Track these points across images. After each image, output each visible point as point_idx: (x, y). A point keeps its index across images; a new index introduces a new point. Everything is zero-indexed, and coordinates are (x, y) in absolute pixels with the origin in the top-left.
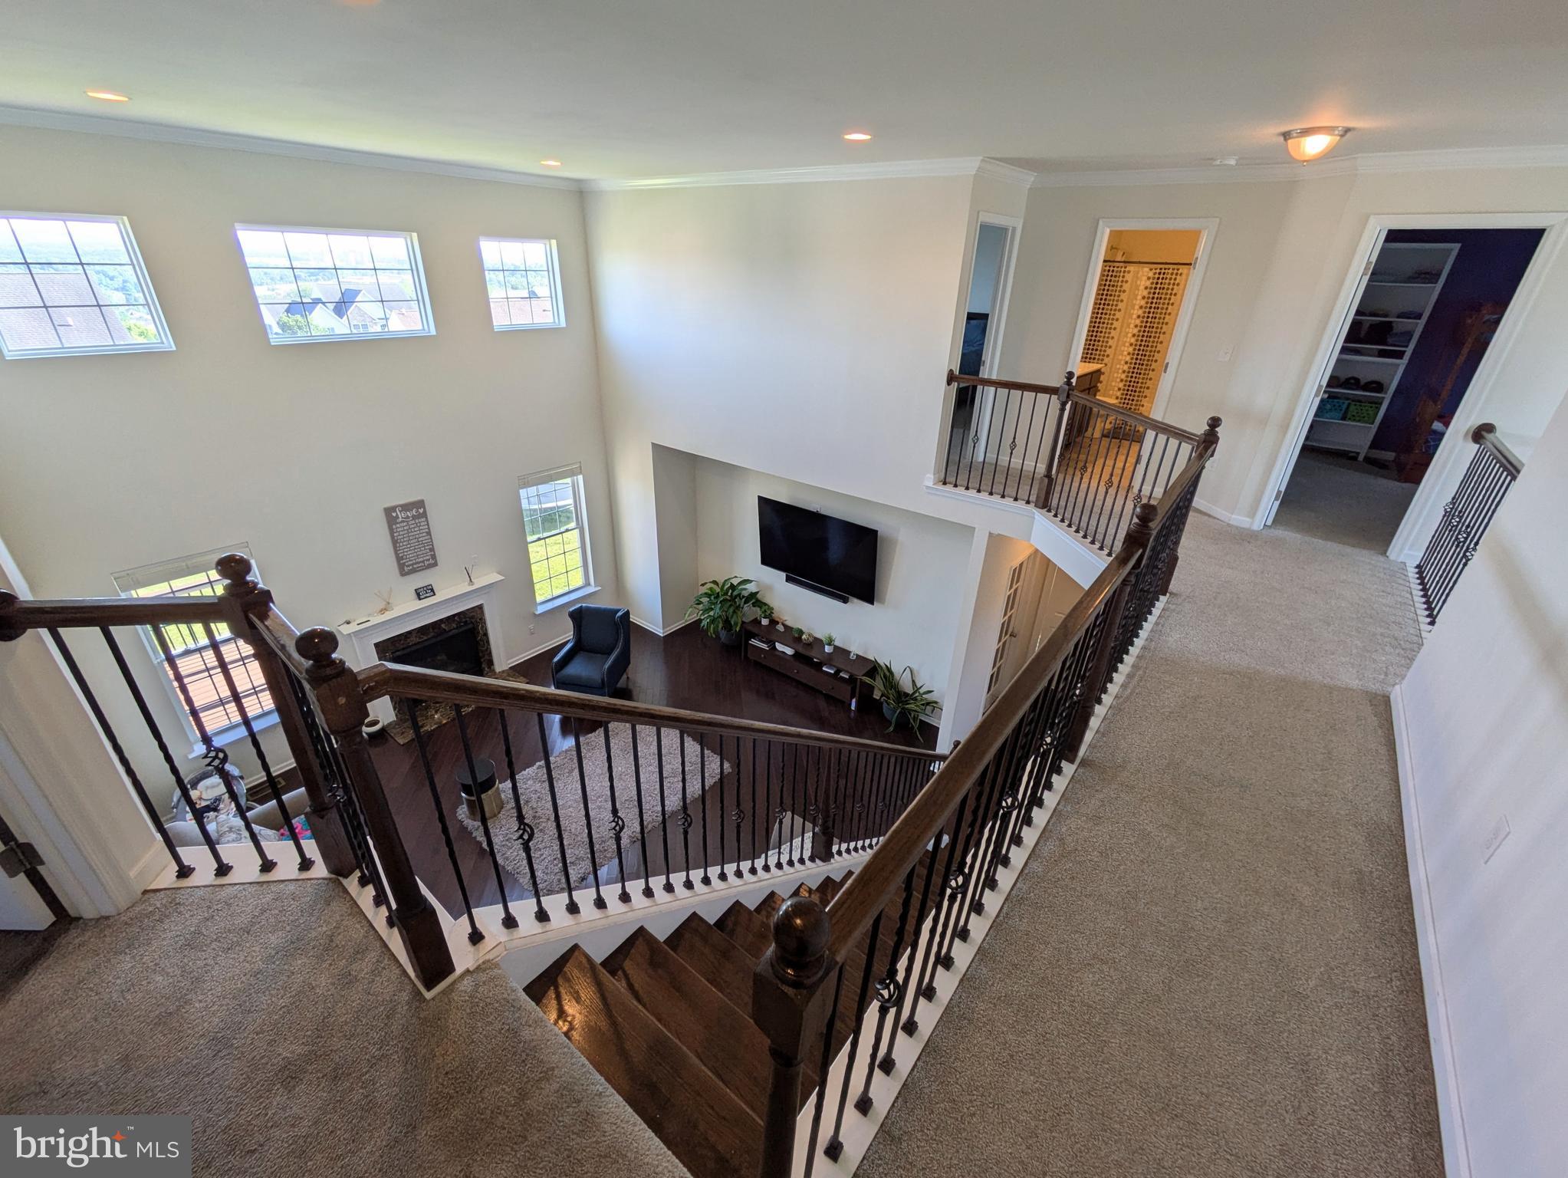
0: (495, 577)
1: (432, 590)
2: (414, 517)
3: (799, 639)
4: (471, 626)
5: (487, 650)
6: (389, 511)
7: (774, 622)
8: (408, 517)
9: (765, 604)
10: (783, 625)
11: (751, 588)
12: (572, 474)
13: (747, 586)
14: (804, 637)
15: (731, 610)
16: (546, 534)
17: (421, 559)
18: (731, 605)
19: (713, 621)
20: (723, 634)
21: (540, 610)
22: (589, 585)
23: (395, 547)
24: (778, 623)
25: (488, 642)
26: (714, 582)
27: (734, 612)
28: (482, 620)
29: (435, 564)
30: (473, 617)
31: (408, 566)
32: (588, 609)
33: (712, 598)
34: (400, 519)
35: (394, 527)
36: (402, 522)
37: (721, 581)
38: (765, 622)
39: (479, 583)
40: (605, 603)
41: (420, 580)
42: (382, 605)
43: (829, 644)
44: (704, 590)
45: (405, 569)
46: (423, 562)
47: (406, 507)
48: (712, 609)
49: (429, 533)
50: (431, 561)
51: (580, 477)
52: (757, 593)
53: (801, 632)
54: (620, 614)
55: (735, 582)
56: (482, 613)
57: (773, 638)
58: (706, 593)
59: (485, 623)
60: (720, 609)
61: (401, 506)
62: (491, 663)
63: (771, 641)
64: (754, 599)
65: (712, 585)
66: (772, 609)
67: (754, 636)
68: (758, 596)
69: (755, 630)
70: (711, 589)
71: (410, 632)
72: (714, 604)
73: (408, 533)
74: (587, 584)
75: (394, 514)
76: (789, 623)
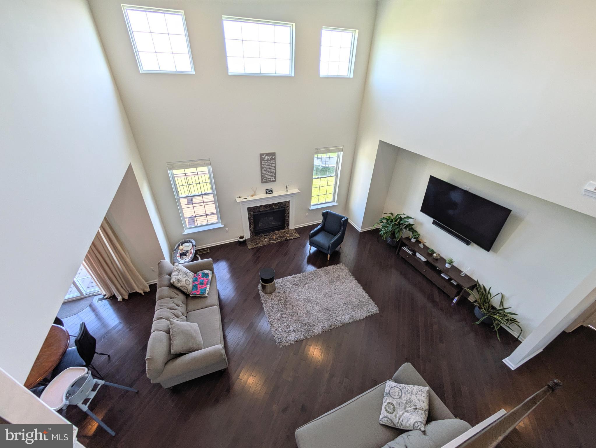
0: (296, 191)
1: (272, 191)
2: (271, 159)
3: (431, 255)
4: (284, 208)
5: (288, 219)
6: (262, 155)
7: (418, 242)
8: (268, 159)
9: (416, 232)
10: (423, 244)
11: (411, 221)
12: (339, 151)
13: (409, 220)
14: (434, 255)
15: (397, 230)
16: (321, 176)
17: (270, 178)
18: (397, 228)
19: (386, 233)
20: (389, 240)
21: (312, 208)
22: (334, 202)
23: (261, 171)
24: (420, 243)
25: (289, 216)
26: (392, 214)
27: (399, 231)
28: (288, 207)
29: (275, 181)
30: (285, 205)
31: (265, 179)
32: (331, 213)
33: (389, 221)
34: (265, 159)
35: (262, 162)
36: (266, 160)
37: (395, 214)
38: (413, 240)
39: (291, 191)
40: (338, 212)
41: (268, 186)
42: (253, 193)
43: (450, 264)
44: (386, 216)
45: (264, 181)
46: (271, 179)
47: (268, 154)
48: (388, 227)
49: (275, 167)
50: (274, 179)
51: (342, 153)
52: (413, 225)
53: (433, 252)
54: (344, 219)
55: (403, 216)
56: (289, 204)
57: (416, 249)
58: (386, 218)
59: (289, 208)
60: (392, 228)
61: (266, 154)
62: (288, 225)
63: (414, 251)
64: (410, 227)
65: (390, 215)
66: (419, 235)
67: (405, 245)
68: (413, 227)
69: (407, 242)
70: (389, 217)
71: (261, 206)
72: (389, 224)
73: (267, 166)
74: (334, 201)
75: (263, 157)
76: (427, 244)
